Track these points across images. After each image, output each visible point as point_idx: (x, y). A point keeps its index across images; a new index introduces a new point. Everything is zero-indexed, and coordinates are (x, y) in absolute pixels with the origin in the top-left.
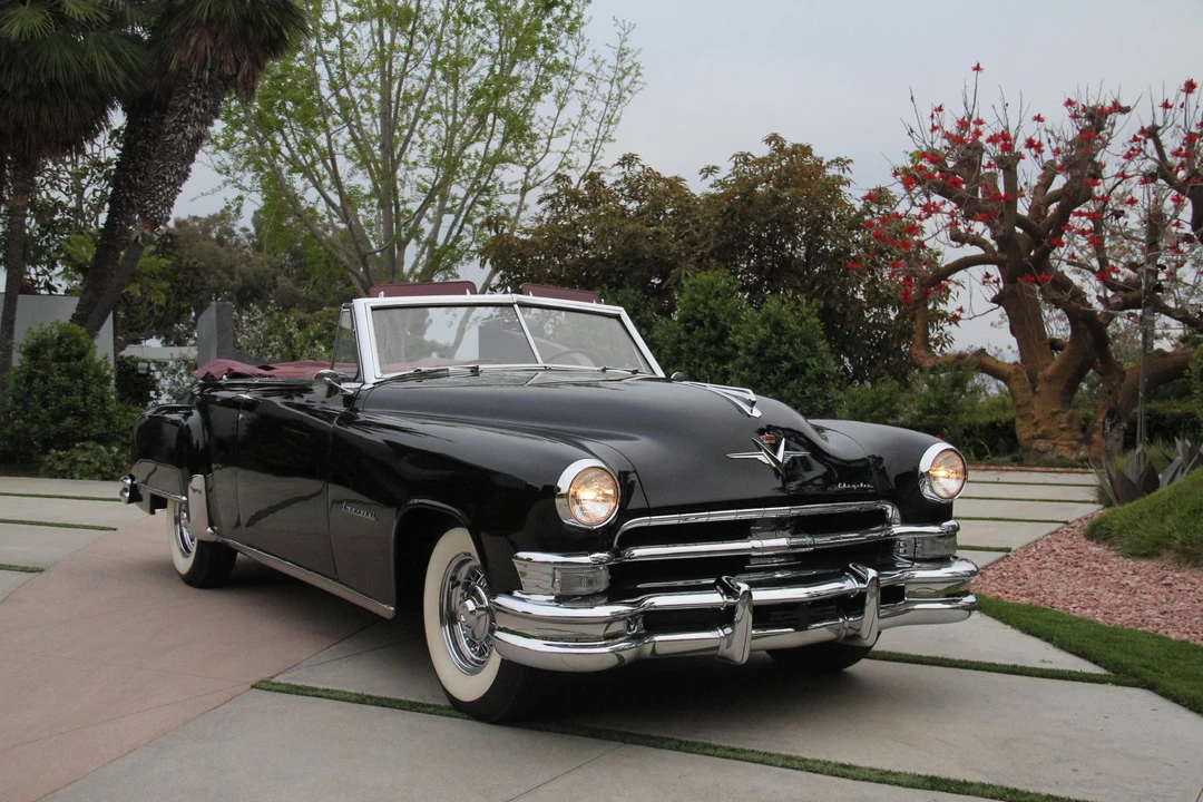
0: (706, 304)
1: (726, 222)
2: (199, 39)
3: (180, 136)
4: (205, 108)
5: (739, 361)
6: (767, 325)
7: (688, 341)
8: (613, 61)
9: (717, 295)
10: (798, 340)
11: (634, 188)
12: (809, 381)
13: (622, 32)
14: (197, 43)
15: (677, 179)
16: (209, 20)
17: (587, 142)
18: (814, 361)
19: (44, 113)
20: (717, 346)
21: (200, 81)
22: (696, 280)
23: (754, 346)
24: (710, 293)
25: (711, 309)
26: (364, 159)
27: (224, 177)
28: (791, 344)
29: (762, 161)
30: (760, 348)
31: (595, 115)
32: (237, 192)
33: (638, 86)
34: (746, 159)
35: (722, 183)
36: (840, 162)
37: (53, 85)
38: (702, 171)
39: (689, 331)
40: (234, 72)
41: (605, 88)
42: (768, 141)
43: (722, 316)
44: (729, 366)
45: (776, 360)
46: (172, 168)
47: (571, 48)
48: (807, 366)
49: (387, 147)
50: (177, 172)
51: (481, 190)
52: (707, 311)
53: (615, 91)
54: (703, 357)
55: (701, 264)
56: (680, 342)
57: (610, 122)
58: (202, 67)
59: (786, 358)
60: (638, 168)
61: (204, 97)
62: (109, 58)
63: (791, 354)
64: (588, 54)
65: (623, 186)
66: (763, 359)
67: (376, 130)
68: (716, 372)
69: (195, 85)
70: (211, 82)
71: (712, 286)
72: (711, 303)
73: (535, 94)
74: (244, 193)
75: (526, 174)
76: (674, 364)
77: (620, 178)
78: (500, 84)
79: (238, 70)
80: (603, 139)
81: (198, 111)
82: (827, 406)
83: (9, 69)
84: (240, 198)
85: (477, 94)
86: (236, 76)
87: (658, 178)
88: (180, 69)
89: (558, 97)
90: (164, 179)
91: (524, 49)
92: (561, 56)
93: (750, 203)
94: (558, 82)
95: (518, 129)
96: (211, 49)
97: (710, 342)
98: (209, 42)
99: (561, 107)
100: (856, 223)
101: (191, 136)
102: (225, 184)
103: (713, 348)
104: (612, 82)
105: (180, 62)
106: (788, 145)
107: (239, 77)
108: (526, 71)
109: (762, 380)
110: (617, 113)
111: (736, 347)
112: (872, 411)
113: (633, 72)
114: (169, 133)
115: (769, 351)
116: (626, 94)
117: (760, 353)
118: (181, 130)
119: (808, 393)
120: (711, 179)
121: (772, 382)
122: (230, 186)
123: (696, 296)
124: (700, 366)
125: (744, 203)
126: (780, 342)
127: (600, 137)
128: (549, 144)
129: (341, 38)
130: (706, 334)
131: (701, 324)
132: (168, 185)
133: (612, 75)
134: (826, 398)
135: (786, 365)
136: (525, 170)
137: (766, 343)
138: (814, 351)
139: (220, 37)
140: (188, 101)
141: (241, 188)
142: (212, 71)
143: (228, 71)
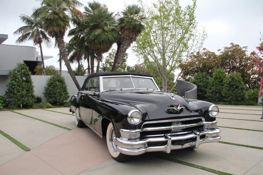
0: (219, 75)
1: (223, 60)
2: (126, 32)
3: (123, 48)
4: (127, 43)
5: (225, 86)
6: (231, 78)
7: (215, 82)
8: (202, 33)
9: (221, 73)
10: (237, 81)
11: (206, 54)
12: (240, 89)
13: (204, 28)
14: (126, 33)
15: (213, 52)
16: (128, 29)
17: (198, 47)
18: (240, 85)
19: (101, 46)
20: (221, 83)
21: (126, 39)
22: (217, 70)
23: (228, 83)
24: (219, 73)
25: (220, 76)
26: (159, 52)
27: (137, 56)
28: (236, 82)
29: (229, 48)
30: (229, 83)
31: (199, 43)
32: (139, 59)
33: (207, 37)
34: (226, 48)
35: (222, 52)
36: (246, 47)
37: (103, 41)
38: (218, 50)
39: (215, 80)
41: (201, 38)
42: (231, 44)
43: (222, 77)
44: (223, 87)
45: (233, 85)
47: (195, 31)
48: (239, 86)
49: (163, 50)
50: (123, 54)
51: (179, 56)
52: (219, 76)
53: (203, 38)
54: (218, 85)
55: (218, 67)
56: (214, 82)
57: (202, 44)
58: (127, 36)
59: (235, 85)
60: (206, 51)
61: (127, 41)
62: (112, 36)
63: (236, 84)
64: (198, 32)
65: (203, 54)
66: (230, 85)
67: (162, 48)
68: (221, 88)
69: (126, 40)
70: (128, 39)
71: (220, 71)
72: (220, 74)
73: (189, 40)
74: (140, 59)
75: (188, 54)
76: (213, 86)
77: (203, 52)
78: (183, 38)
79: (133, 37)
80: (201, 47)
82: (243, 94)
83: (96, 39)
84: (139, 60)
85: (178, 40)
87: (210, 52)
88: (123, 37)
89: (193, 40)
90: (120, 56)
91: (186, 32)
92: (193, 33)
93: (227, 56)
94: (192, 37)
95: (185, 46)
97: (219, 82)
98: (128, 32)
99: (194, 42)
100: (249, 59)
102: (137, 57)
103: (220, 83)
104: (202, 37)
105: (123, 36)
106: (235, 45)
107: (133, 38)
108: (187, 36)
109: (230, 89)
110: (203, 42)
111: (224, 83)
112: (253, 95)
113: (206, 35)
114: (121, 48)
115: (231, 83)
116: (205, 39)
117: (229, 84)
118: (123, 47)
119: (239, 92)
120: (220, 52)
121: (232, 90)
122: (138, 58)
123: (217, 73)
124: (218, 86)
125: (226, 56)
126: (233, 82)
127: (200, 46)
128: (192, 48)
129: (156, 33)
130: (219, 80)
131: (218, 78)
133: (202, 35)
134: (243, 93)
135: (235, 86)
136: (188, 53)
137: (230, 82)
138: (240, 83)
139: (130, 31)
140: (124, 42)
141: (140, 58)
142: (128, 37)
143: (131, 37)
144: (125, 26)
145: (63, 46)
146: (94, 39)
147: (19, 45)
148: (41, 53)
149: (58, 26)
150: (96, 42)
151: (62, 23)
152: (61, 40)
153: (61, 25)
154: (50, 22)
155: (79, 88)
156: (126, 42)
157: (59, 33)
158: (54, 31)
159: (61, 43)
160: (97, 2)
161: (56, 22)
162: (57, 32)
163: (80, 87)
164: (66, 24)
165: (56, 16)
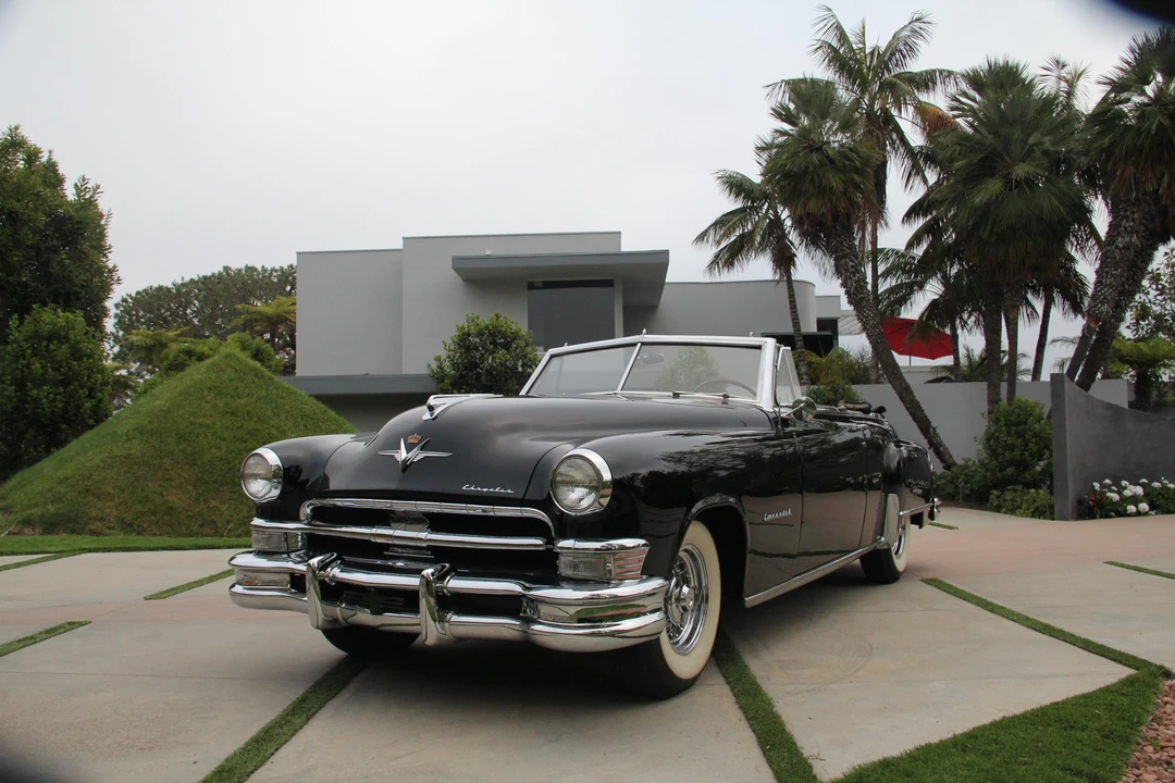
2: (1123, 169)
3: (1113, 247)
4: (1133, 220)
14: (1122, 172)
16: (1128, 153)
21: (1127, 202)
37: (1011, 228)
40: (1156, 187)
46: (1107, 273)
50: (1112, 275)
58: (1128, 190)
61: (1133, 213)
62: (1054, 200)
69: (1125, 205)
70: (1137, 199)
79: (1159, 186)
81: (1127, 225)
83: (985, 224)
86: (1158, 190)
88: (1114, 196)
96: (1134, 174)
98: (1132, 169)
101: (1121, 246)
105: (1113, 190)
107: (1161, 190)
118: (1114, 242)
132: (1105, 287)
139: (1140, 164)
140: (1119, 219)
142: (1137, 190)
143: (1150, 188)
144: (1112, 144)
145: (852, 267)
146: (976, 226)
147: (718, 280)
148: (791, 302)
149: (823, 191)
150: (985, 236)
151: (835, 181)
152: (842, 243)
153: (831, 188)
154: (792, 185)
155: (929, 433)
156: (1126, 218)
157: (830, 217)
158: (809, 215)
159: (845, 256)
160: (1001, 62)
161: (812, 181)
162: (823, 215)
163: (931, 430)
164: (852, 180)
165: (815, 157)
